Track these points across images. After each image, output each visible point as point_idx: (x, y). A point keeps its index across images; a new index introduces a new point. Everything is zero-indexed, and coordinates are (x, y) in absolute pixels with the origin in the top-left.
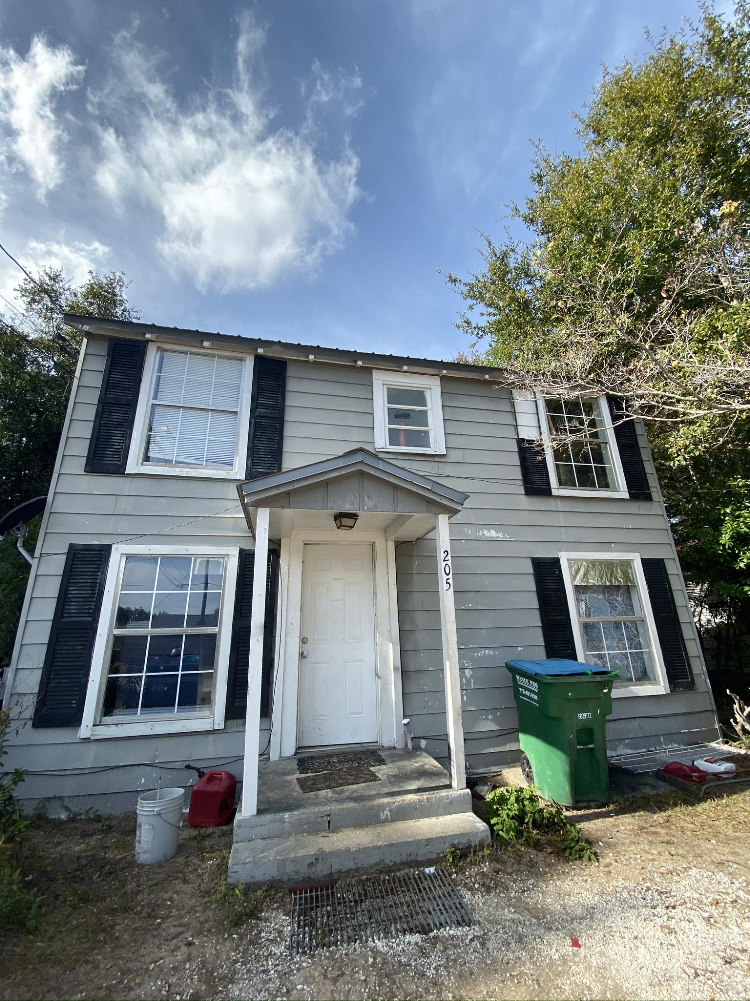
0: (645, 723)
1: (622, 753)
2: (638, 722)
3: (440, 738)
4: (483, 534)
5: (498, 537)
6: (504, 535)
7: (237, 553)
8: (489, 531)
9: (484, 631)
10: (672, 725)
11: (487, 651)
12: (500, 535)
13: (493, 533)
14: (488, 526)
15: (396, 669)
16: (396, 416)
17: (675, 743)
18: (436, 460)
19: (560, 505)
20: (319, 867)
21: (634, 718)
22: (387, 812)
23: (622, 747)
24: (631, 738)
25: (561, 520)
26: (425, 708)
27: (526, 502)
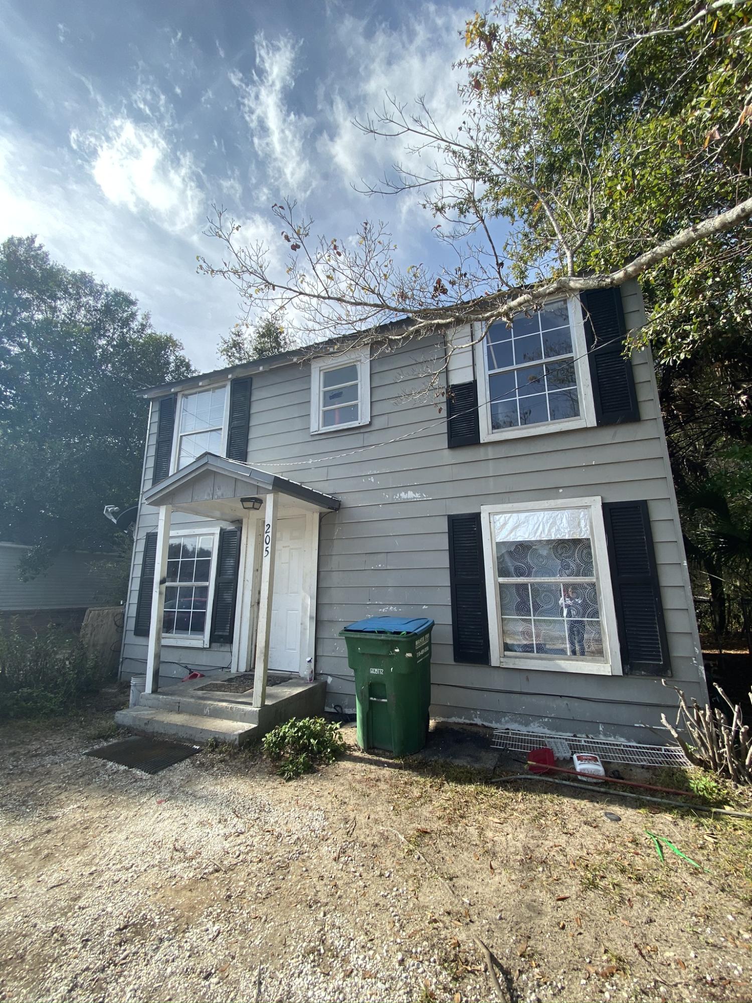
0: (576, 704)
1: (536, 730)
2: (565, 701)
3: (343, 677)
4: (400, 497)
5: (414, 498)
6: (422, 495)
7: (218, 532)
8: (406, 493)
9: (390, 590)
10: (623, 715)
11: (391, 608)
12: (417, 495)
13: (410, 495)
14: (405, 488)
15: (311, 618)
16: (331, 397)
17: (622, 736)
18: (362, 431)
19: (491, 452)
20: (149, 727)
21: (561, 696)
22: (207, 710)
23: (537, 725)
24: (551, 718)
25: (491, 469)
26: (333, 651)
27: (448, 456)
